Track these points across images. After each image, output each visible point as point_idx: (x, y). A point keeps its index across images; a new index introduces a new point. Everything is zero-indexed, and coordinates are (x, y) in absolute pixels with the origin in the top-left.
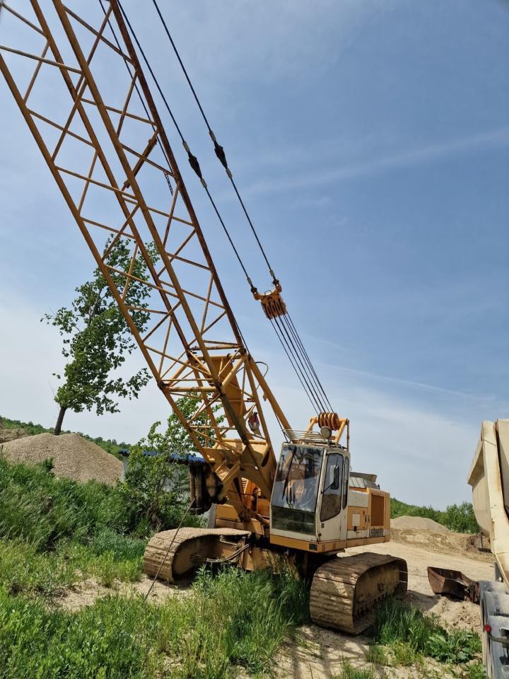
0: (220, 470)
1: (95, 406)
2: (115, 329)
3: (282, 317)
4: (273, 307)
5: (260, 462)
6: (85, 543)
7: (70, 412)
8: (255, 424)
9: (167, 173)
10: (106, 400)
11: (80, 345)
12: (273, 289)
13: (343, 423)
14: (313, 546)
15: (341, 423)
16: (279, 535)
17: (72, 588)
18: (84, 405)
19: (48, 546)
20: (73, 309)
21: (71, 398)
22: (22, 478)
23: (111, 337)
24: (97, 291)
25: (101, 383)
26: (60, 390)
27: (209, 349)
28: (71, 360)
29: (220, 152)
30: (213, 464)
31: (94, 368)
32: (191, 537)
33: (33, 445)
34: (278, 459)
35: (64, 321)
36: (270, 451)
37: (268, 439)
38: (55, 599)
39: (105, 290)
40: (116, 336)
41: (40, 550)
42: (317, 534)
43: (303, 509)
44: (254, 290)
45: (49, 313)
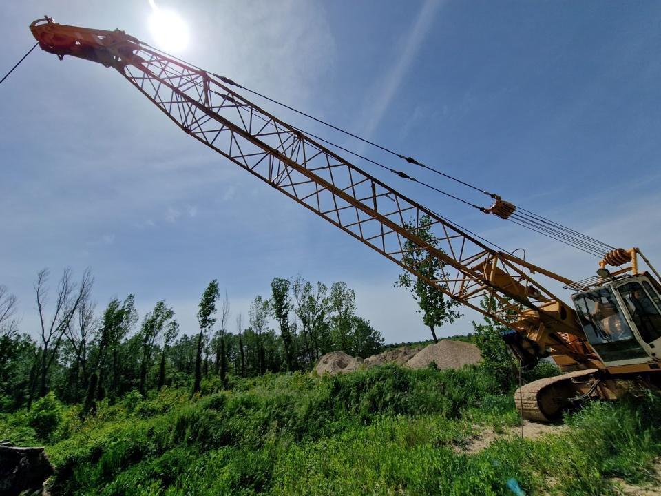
0: (530, 333)
1: (448, 319)
2: (432, 271)
3: (514, 212)
4: (504, 210)
5: (559, 318)
6: (477, 406)
7: (436, 327)
8: (535, 293)
9: (386, 194)
10: (451, 312)
11: (420, 289)
12: (495, 201)
13: (633, 253)
14: (652, 366)
15: (630, 254)
16: (613, 365)
17: (476, 437)
18: (441, 321)
19: (454, 414)
20: (405, 272)
21: (433, 320)
22: (422, 377)
23: (433, 277)
24: (411, 256)
25: (443, 304)
26: (424, 318)
27: (466, 265)
28: (420, 299)
29: (410, 160)
30: (524, 331)
31: (435, 297)
32: (544, 386)
33: (425, 354)
34: (574, 308)
35: (405, 282)
36: (563, 306)
37: (555, 298)
38: (467, 446)
39: (415, 254)
40: (435, 275)
41: (448, 417)
42: (650, 355)
43: (621, 339)
44: (482, 209)
45: (396, 281)
